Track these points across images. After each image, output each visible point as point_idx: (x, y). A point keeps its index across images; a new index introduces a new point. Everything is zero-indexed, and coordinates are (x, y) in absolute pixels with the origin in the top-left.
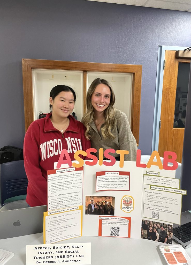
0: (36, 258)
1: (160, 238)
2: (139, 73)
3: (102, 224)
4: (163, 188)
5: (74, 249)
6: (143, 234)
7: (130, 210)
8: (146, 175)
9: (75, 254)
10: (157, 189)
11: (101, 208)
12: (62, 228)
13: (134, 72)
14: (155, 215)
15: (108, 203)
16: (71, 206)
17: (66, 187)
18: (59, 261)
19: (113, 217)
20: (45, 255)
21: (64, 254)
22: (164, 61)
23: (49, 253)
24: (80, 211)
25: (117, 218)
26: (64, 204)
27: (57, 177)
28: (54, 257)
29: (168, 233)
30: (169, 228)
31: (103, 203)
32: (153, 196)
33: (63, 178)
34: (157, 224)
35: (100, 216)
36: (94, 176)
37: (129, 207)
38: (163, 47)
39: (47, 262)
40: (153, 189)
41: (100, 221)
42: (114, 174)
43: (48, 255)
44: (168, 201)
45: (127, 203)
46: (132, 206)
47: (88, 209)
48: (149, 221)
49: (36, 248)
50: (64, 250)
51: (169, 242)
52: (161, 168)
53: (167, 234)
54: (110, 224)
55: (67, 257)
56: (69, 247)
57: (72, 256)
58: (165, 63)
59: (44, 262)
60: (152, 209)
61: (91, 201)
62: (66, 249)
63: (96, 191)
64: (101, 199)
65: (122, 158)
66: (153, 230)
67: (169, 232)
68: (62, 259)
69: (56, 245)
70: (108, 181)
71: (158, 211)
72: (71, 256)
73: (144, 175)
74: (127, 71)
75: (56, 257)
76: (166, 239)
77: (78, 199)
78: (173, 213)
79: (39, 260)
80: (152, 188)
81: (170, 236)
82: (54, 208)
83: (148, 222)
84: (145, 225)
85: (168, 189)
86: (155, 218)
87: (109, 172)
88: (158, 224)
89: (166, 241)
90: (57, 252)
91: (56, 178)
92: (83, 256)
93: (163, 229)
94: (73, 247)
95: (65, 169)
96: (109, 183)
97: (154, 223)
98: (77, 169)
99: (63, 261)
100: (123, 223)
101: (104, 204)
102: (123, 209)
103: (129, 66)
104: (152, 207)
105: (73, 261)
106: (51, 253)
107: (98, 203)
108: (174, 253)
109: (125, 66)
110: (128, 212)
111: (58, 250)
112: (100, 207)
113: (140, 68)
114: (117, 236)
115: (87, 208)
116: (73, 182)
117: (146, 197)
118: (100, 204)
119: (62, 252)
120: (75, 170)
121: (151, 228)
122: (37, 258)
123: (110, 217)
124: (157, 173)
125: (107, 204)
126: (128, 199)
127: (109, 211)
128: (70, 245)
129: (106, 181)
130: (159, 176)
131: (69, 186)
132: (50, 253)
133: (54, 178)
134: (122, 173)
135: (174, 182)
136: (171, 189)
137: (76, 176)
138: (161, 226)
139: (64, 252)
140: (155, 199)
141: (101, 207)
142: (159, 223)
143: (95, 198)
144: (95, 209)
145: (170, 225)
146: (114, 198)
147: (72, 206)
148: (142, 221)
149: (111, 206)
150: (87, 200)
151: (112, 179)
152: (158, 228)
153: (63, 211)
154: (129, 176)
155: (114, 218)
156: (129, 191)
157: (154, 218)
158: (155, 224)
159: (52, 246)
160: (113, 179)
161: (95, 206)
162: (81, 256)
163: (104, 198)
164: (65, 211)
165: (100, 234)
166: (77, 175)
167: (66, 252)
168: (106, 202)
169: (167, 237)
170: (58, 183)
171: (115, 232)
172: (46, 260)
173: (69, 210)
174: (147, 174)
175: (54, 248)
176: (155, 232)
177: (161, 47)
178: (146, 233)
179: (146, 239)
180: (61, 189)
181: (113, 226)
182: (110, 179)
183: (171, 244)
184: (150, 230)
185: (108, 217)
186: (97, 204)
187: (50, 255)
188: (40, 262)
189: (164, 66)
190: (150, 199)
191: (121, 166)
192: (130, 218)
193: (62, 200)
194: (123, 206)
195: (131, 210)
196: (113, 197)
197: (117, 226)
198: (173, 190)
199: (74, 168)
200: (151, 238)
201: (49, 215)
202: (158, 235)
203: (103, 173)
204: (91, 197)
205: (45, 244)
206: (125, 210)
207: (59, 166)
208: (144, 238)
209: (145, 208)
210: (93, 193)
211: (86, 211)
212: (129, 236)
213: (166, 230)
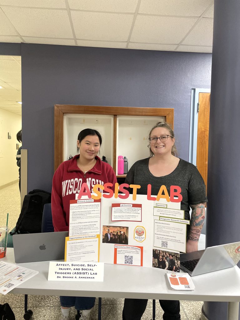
0: (57, 273)
1: (169, 266)
2: (170, 116)
3: (117, 252)
4: (170, 219)
5: (89, 267)
6: (154, 262)
7: (142, 240)
8: (156, 207)
9: (89, 272)
10: (165, 220)
11: (116, 237)
12: (81, 253)
13: (165, 115)
14: (164, 244)
15: (122, 233)
16: (90, 234)
17: (86, 216)
18: (76, 277)
19: (127, 246)
20: (64, 271)
21: (81, 271)
22: (198, 103)
23: (68, 269)
24: (97, 239)
25: (130, 247)
26: (84, 231)
27: (78, 207)
28: (72, 273)
29: (176, 261)
30: (176, 257)
31: (118, 233)
32: (161, 227)
33: (84, 208)
34: (166, 253)
35: (115, 245)
36: (110, 207)
37: (141, 237)
38: (196, 89)
39: (66, 277)
40: (162, 220)
41: (116, 250)
42: (128, 206)
43: (67, 271)
44: (175, 231)
45: (140, 233)
46: (144, 236)
47: (105, 238)
48: (159, 250)
49: (57, 265)
50: (81, 268)
51: (177, 270)
52: (168, 201)
53: (175, 263)
54: (124, 253)
55: (83, 273)
56: (85, 265)
57: (87, 274)
58: (199, 106)
59: (64, 277)
60: (162, 238)
61: (107, 230)
62: (83, 267)
63: (112, 221)
64: (116, 229)
65: (135, 191)
66: (162, 259)
67: (177, 260)
68: (79, 275)
69: (74, 263)
70: (123, 212)
71: (167, 241)
72: (86, 273)
73: (154, 207)
74: (158, 114)
75: (74, 273)
76: (175, 267)
77: (96, 228)
78: (179, 241)
79: (59, 275)
80: (161, 220)
81: (178, 264)
82: (74, 235)
83: (158, 251)
84: (156, 254)
85: (175, 220)
86: (164, 248)
87: (123, 205)
88: (167, 253)
89: (174, 269)
90: (74, 269)
91: (77, 207)
92: (96, 274)
93: (171, 258)
94: (88, 265)
95: (85, 200)
96: (124, 214)
97: (163, 252)
98: (95, 201)
99: (80, 277)
100: (136, 252)
101: (119, 234)
102: (136, 239)
103: (161, 110)
104: (162, 236)
105: (87, 278)
106: (70, 269)
108: (179, 278)
109: (156, 110)
110: (140, 241)
111: (76, 267)
112: (115, 236)
113: (172, 111)
114: (130, 264)
115: (104, 237)
116: (92, 212)
117: (156, 227)
118: (115, 234)
119: (79, 269)
120: (93, 201)
121: (161, 257)
122: (58, 273)
123: (124, 246)
124: (165, 205)
125: (122, 234)
126: (140, 229)
127: (124, 240)
128: (86, 264)
129: (121, 212)
130: (166, 208)
131: (88, 215)
132: (69, 269)
133: (75, 207)
134: (134, 205)
135: (179, 213)
136: (177, 220)
137: (94, 207)
138: (170, 255)
139: (81, 269)
140: (164, 229)
142: (168, 252)
143: (111, 227)
144: (111, 238)
145: (177, 254)
146: (127, 228)
147: (91, 234)
148: (153, 250)
149: (126, 236)
150: (104, 229)
151: (126, 211)
152: (167, 257)
153: (82, 238)
154: (140, 208)
155: (128, 247)
156: (141, 221)
157: (163, 247)
158: (164, 253)
159: (70, 263)
160: (127, 211)
161: (111, 235)
162: (95, 274)
163: (119, 228)
164: (85, 238)
165: (115, 262)
166: (95, 206)
167: (82, 269)
168: (120, 232)
169: (175, 265)
170: (79, 212)
171: (129, 261)
172: (65, 275)
173: (88, 238)
174: (157, 206)
175: (72, 265)
176: (165, 260)
177: (194, 90)
178: (157, 262)
179: (157, 267)
180: (81, 218)
181: (127, 254)
182: (124, 211)
183: (179, 272)
184: (160, 259)
185: (123, 246)
186: (113, 233)
187: (69, 271)
188: (60, 277)
189: (198, 109)
190: (160, 230)
191: (134, 199)
192: (143, 247)
193: (82, 228)
194: (136, 235)
195: (143, 239)
196: (127, 227)
197: (130, 255)
198: (179, 220)
199: (93, 200)
200: (161, 267)
201: (70, 240)
202: (167, 263)
203: (118, 205)
204: (107, 226)
205: (66, 261)
206: (137, 239)
207: (79, 197)
208: (155, 267)
209: (156, 238)
210: (110, 223)
211: (103, 240)
212: (142, 265)
213: (174, 258)
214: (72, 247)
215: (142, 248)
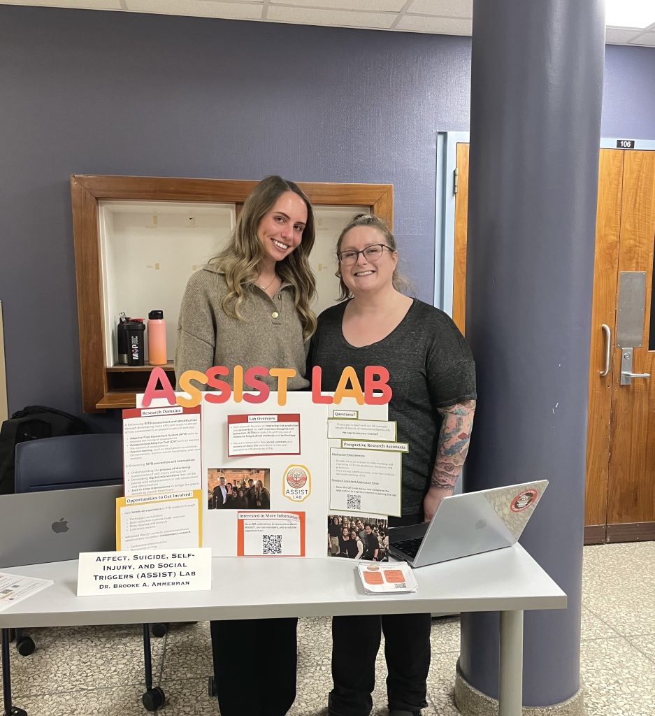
0: (98, 578)
1: (364, 550)
2: (384, 206)
3: (245, 529)
4: (366, 443)
5: (177, 561)
6: (331, 546)
7: (303, 496)
8: (334, 418)
9: (178, 570)
10: (355, 447)
11: (242, 494)
12: (156, 535)
13: (371, 203)
14: (353, 501)
15: (255, 483)
16: (176, 489)
17: (164, 448)
18: (145, 585)
19: (268, 514)
20: (117, 573)
21: (156, 570)
22: (455, 171)
23: (124, 567)
24: (196, 501)
25: (276, 514)
26: (161, 484)
27: (144, 425)
28: (135, 576)
29: (379, 538)
30: (380, 528)
31: (244, 483)
32: (346, 463)
33: (158, 428)
34: (358, 521)
35: (239, 512)
36: (224, 424)
37: (301, 489)
38: (450, 134)
39: (120, 586)
40: (348, 447)
41: (241, 523)
42: (267, 420)
43: (122, 572)
44: (378, 470)
45: (297, 481)
46: (306, 487)
47: (214, 498)
48: (343, 517)
49: (99, 559)
50: (156, 562)
51: (382, 557)
52: (360, 403)
53: (378, 542)
54: (261, 529)
55: (162, 575)
56: (166, 557)
57: (172, 575)
58: (457, 178)
59: (115, 586)
60: (348, 489)
61: (219, 479)
62: (161, 561)
63: (229, 456)
64: (240, 475)
65: (283, 384)
66: (350, 535)
67: (382, 535)
68: (153, 580)
69: (139, 553)
70: (255, 435)
71: (359, 494)
72: (170, 573)
73: (329, 419)
74: (353, 201)
75: (140, 576)
76: (377, 551)
77: (190, 476)
78: (386, 493)
79: (104, 582)
80: (346, 446)
81: (384, 545)
82: (138, 492)
83: (341, 519)
84: (334, 527)
85: (374, 445)
86: (354, 510)
87: (256, 417)
88: (360, 522)
89: (376, 556)
90: (141, 566)
91: (141, 426)
92: (193, 574)
93: (369, 531)
94: (174, 556)
95: (161, 410)
96: (258, 439)
97: (351, 519)
98: (187, 411)
99: (154, 584)
100: (289, 526)
101: (248, 486)
102: (288, 495)
103: (359, 188)
104: (347, 485)
105: (173, 584)
106: (130, 567)
107: (235, 484)
108: (385, 571)
109: (347, 188)
110: (299, 499)
111: (143, 563)
112: (238, 493)
113: (389, 190)
114: (276, 554)
115: (212, 496)
116: (179, 438)
117: (334, 464)
118: (239, 487)
119: (152, 566)
120: (182, 412)
121: (346, 532)
122: (101, 578)
123: (260, 514)
124: (351, 413)
125: (254, 486)
126: (297, 472)
127: (259, 500)
128: (168, 553)
129: (250, 435)
130: (357, 419)
131: (170, 445)
132: (128, 568)
133: (137, 426)
134: (283, 418)
135: (385, 429)
136: (381, 444)
137: (184, 426)
138: (366, 525)
139: (156, 566)
140: (351, 468)
141: (241, 492)
142: (362, 519)
143: (228, 472)
144: (229, 497)
145: (382, 520)
146: (267, 471)
147: (178, 490)
148: (329, 517)
149: (263, 489)
150: (211, 477)
151: (263, 431)
152: (361, 530)
153: (158, 500)
154: (297, 423)
155: (271, 514)
156: (299, 454)
157: (350, 509)
158: (353, 522)
159: (130, 555)
160: (266, 431)
161: (229, 490)
162: (190, 574)
163: (246, 472)
164: (164, 499)
165: (241, 551)
166: (188, 422)
167: (160, 566)
168: (251, 481)
169: (378, 547)
170: (147, 439)
171: (273, 545)
172: (118, 582)
173: (172, 498)
174: (335, 416)
175: (136, 558)
176: (355, 538)
177: (445, 134)
178: (337, 544)
179: (338, 556)
180: (154, 452)
181: (268, 532)
182: (257, 431)
183: (387, 561)
184: (345, 537)
185: (257, 514)
186: (233, 486)
187: (128, 572)
188: (106, 587)
189: (454, 186)
190: (343, 470)
191: (282, 401)
192: (304, 513)
193: (157, 476)
194: (288, 487)
195: (305, 495)
196: (265, 469)
197: (275, 532)
198: (385, 444)
199: (181, 409)
200: (347, 553)
201: (128, 505)
202: (360, 544)
203: (243, 419)
204: (219, 470)
205: (120, 550)
206: (291, 496)
207: (146, 402)
208: (333, 555)
209: (334, 489)
210: (224, 462)
211: (210, 501)
212: (303, 554)
213: (375, 531)
214: (134, 521)
215: (302, 516)
